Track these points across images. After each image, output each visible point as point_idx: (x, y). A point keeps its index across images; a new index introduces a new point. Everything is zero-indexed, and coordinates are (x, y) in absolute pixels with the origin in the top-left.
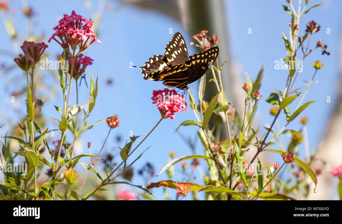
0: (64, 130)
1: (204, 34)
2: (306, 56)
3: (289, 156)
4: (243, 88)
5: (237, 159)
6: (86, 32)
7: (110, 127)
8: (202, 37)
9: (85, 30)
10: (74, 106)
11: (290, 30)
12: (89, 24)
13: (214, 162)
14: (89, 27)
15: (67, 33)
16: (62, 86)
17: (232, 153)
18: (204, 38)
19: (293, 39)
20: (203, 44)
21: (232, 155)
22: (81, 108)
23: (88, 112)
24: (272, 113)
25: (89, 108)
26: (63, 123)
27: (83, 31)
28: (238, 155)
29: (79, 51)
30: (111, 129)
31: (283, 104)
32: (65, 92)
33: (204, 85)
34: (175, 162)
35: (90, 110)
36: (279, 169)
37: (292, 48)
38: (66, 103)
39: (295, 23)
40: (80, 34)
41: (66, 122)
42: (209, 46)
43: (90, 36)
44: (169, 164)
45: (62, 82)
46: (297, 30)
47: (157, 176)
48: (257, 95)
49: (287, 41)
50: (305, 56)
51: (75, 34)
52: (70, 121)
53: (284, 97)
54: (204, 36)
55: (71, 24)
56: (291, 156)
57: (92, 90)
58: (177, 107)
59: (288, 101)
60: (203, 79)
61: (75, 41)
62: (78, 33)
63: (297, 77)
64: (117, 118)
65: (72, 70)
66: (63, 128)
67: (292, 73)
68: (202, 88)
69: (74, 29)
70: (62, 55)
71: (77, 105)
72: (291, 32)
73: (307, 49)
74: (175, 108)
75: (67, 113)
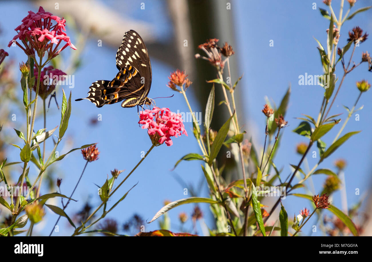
0: (27, 161)
1: (214, 43)
2: (348, 72)
3: (322, 199)
4: (263, 112)
5: (253, 204)
6: (57, 34)
7: (86, 159)
8: (211, 47)
9: (56, 31)
10: (40, 130)
11: (327, 38)
12: (61, 24)
13: (222, 209)
14: (61, 27)
15: (32, 34)
16: (25, 103)
17: (247, 196)
18: (214, 48)
19: (331, 49)
20: (212, 56)
21: (247, 199)
22: (49, 133)
23: (59, 138)
24: (299, 152)
25: (60, 133)
26: (25, 151)
27: (53, 32)
28: (255, 199)
29: (48, 59)
30: (87, 163)
31: (316, 135)
32: (29, 111)
33: (212, 107)
34: (172, 205)
35: (61, 136)
36: (309, 217)
37: (330, 60)
38: (29, 126)
39: (334, 29)
40: (49, 35)
41: (29, 150)
42: (219, 58)
43: (62, 39)
44: (165, 208)
45: (25, 98)
46: (337, 38)
47: (149, 223)
48: (282, 121)
49: (323, 53)
50: (346, 74)
51: (43, 36)
52: (34, 149)
53: (317, 125)
54: (213, 45)
55: (38, 24)
56: (325, 199)
57: (63, 110)
58: (173, 129)
59: (322, 131)
60: (211, 99)
61: (43, 45)
62: (47, 34)
63: (335, 100)
64: (96, 149)
65: (38, 83)
66: (26, 158)
67: (329, 95)
68: (210, 110)
69: (41, 30)
70: (26, 64)
71: (44, 129)
72: (328, 41)
73: (349, 64)
74: (172, 131)
75: (31, 138)
